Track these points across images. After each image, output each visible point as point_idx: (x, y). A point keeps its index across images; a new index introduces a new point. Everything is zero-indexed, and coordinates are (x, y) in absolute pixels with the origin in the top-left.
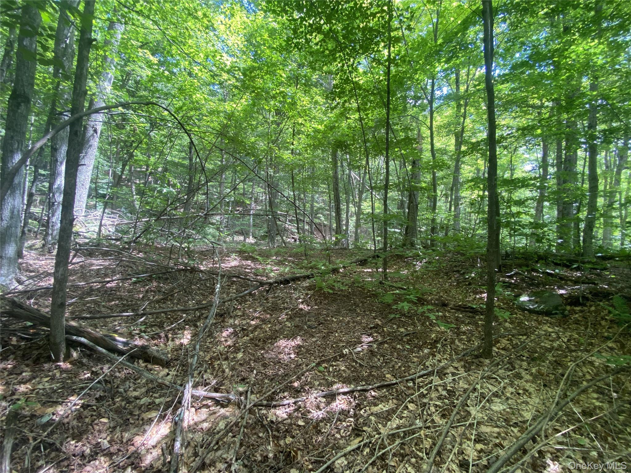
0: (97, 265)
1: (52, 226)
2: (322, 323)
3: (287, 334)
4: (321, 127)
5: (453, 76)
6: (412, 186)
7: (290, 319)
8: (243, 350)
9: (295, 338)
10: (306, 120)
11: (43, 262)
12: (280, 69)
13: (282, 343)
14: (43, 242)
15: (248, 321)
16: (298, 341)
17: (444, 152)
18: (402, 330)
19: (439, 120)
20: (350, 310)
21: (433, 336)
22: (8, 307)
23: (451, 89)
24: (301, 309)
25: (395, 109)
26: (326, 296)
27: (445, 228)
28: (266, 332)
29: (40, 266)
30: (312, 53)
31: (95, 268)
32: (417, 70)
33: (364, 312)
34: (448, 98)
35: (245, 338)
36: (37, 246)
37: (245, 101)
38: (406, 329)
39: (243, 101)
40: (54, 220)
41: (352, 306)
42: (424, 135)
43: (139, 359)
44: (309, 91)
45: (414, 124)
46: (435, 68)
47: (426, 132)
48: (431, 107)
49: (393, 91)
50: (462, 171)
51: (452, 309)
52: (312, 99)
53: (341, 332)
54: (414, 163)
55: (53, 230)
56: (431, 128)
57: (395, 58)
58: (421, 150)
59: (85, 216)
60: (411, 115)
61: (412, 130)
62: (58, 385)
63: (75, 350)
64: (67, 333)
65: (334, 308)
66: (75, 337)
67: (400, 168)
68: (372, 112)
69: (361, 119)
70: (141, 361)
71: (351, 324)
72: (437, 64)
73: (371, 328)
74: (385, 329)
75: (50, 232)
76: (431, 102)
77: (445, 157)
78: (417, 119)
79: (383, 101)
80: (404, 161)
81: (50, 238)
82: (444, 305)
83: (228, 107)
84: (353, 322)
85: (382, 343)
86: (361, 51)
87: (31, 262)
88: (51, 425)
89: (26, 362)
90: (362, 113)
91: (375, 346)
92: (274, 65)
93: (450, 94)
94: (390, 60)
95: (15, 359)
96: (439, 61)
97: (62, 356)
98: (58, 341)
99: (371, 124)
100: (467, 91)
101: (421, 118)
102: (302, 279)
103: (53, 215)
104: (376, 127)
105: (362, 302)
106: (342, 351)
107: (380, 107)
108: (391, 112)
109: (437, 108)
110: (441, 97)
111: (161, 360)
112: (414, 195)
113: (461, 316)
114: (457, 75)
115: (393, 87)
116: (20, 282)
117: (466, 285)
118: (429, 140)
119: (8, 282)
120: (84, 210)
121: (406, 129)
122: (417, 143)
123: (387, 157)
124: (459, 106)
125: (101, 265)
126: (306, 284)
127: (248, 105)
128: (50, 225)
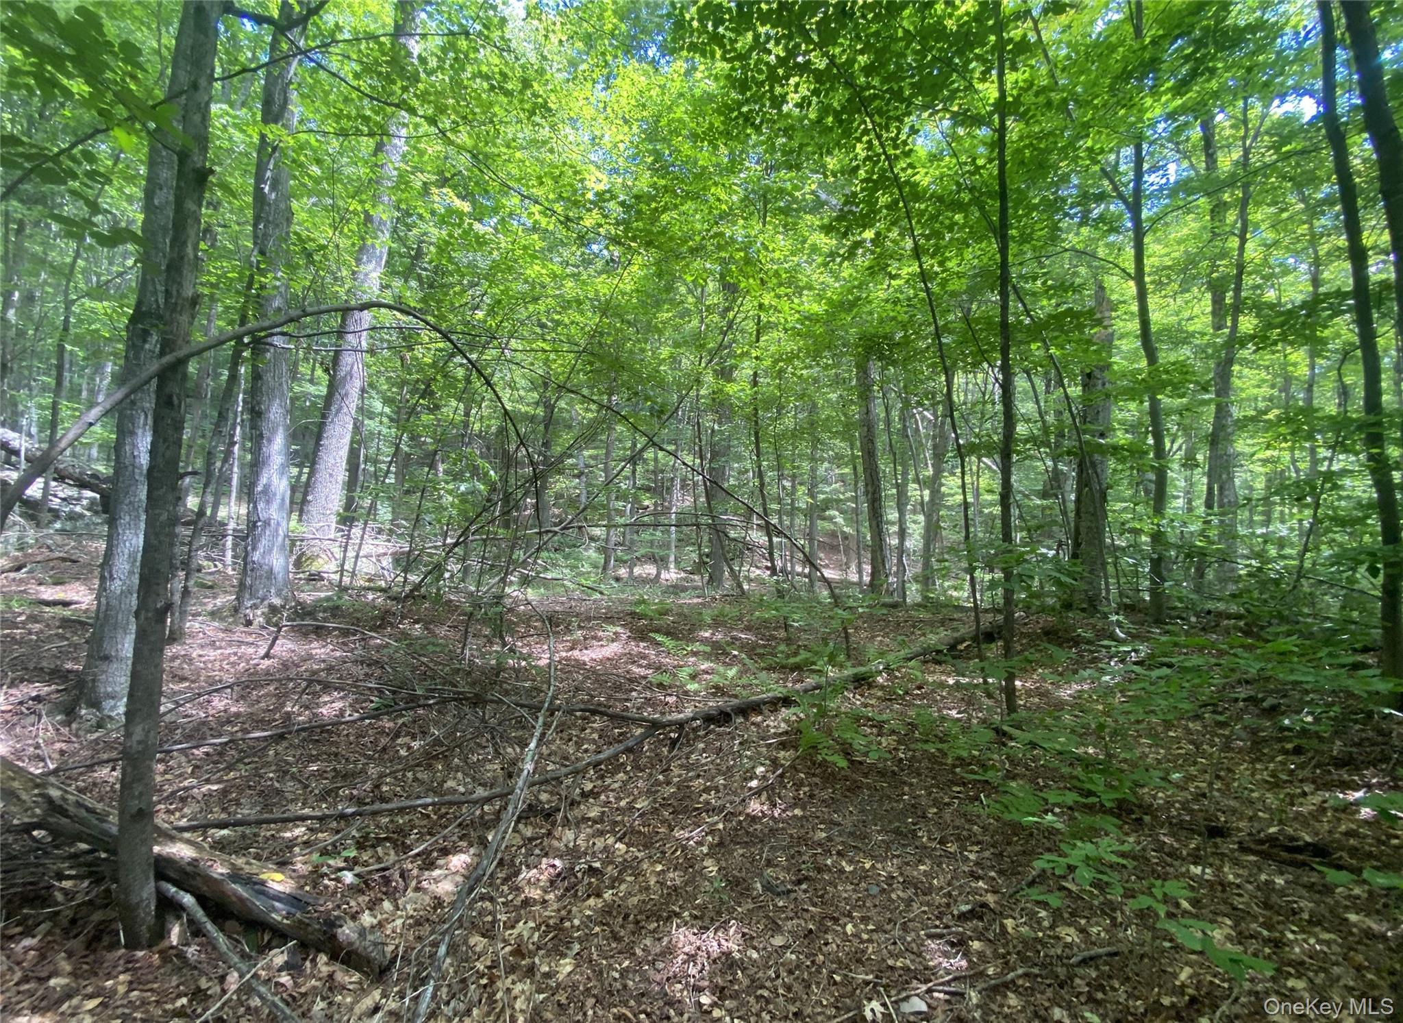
2: (806, 879)
3: (703, 908)
4: (817, 308)
5: (1196, 133)
6: (1087, 442)
7: (720, 848)
8: (576, 947)
9: (725, 926)
10: (779, 297)
12: (716, 184)
13: (684, 938)
14: (235, 602)
15: (611, 841)
16: (728, 941)
17: (1179, 337)
18: (1069, 934)
19: (1157, 253)
20: (897, 832)
21: (1185, 974)
22: (38, 811)
23: (1192, 166)
24: (753, 819)
25: (1025, 239)
26: (829, 776)
27: (1196, 557)
28: (647, 888)
30: (788, 132)
32: (1087, 126)
33: (942, 842)
34: (1184, 187)
35: (592, 902)
37: (639, 267)
38: (1082, 931)
39: (635, 268)
41: (903, 814)
42: (1114, 297)
43: (319, 951)
44: (795, 224)
45: (1083, 270)
46: (1142, 111)
47: (1122, 289)
48: (1137, 220)
49: (1018, 190)
50: (1236, 382)
51: (1243, 849)
52: (804, 242)
53: (865, 920)
54: (1089, 379)
56: (1139, 277)
57: (1017, 99)
58: (1108, 343)
60: (1073, 249)
61: (1077, 289)
63: (178, 918)
65: (848, 817)
66: (172, 891)
67: (1047, 392)
68: (960, 253)
69: (924, 276)
70: (323, 958)
71: (898, 894)
72: (1148, 101)
73: (963, 917)
74: (1009, 923)
75: (249, 582)
76: (1135, 208)
77: (1185, 352)
78: (1094, 256)
79: (990, 223)
80: (1059, 374)
81: (247, 596)
82: (1217, 833)
83: (603, 286)
84: (906, 884)
85: (997, 990)
86: (919, 101)
89: (70, 943)
90: (928, 262)
91: (974, 997)
92: (702, 175)
93: (1190, 179)
94: (1003, 107)
96: (1155, 92)
97: (145, 935)
99: (955, 285)
100: (1245, 162)
101: (1101, 252)
102: (765, 709)
104: (973, 292)
105: (936, 802)
106: (860, 1008)
107: (979, 240)
108: (1013, 248)
109: (1155, 220)
110: (1161, 189)
111: (369, 961)
112: (1093, 465)
113: (1280, 881)
114: (1207, 128)
115: (1016, 183)
117: (1286, 752)
118: (1135, 308)
120: (334, 526)
121: (1063, 287)
122: (1099, 322)
123: (1006, 369)
124: (1218, 210)
126: (777, 723)
127: (645, 277)
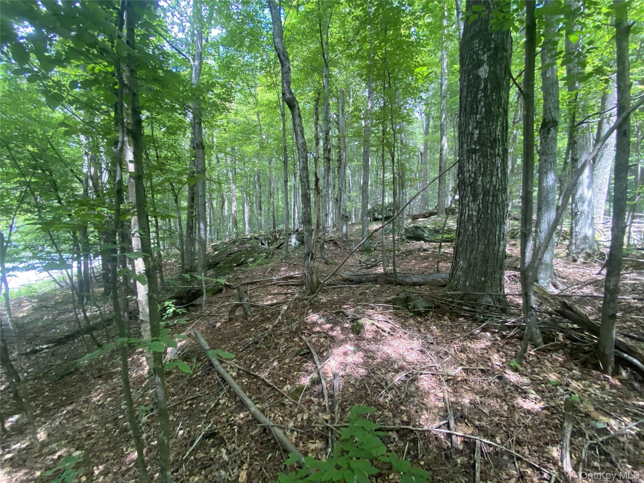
0: (630, 279)
1: (576, 236)
11: (571, 270)
14: (567, 251)
29: (570, 274)
31: (629, 282)
36: (562, 255)
40: (577, 230)
55: (576, 240)
59: (604, 223)
62: (610, 398)
63: (625, 369)
64: (616, 347)
66: (626, 355)
75: (574, 241)
81: (573, 248)
87: (560, 269)
88: (606, 434)
89: (574, 361)
95: (564, 354)
97: (610, 369)
98: (607, 352)
103: (576, 225)
116: (555, 286)
119: (546, 285)
120: (602, 216)
125: (637, 280)
128: (574, 234)
